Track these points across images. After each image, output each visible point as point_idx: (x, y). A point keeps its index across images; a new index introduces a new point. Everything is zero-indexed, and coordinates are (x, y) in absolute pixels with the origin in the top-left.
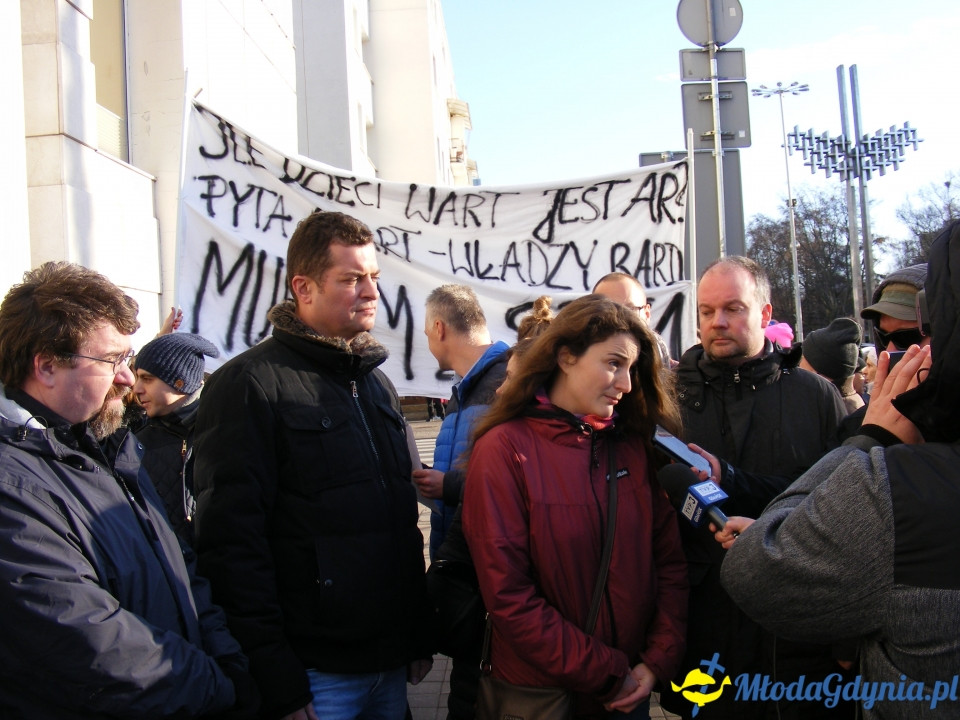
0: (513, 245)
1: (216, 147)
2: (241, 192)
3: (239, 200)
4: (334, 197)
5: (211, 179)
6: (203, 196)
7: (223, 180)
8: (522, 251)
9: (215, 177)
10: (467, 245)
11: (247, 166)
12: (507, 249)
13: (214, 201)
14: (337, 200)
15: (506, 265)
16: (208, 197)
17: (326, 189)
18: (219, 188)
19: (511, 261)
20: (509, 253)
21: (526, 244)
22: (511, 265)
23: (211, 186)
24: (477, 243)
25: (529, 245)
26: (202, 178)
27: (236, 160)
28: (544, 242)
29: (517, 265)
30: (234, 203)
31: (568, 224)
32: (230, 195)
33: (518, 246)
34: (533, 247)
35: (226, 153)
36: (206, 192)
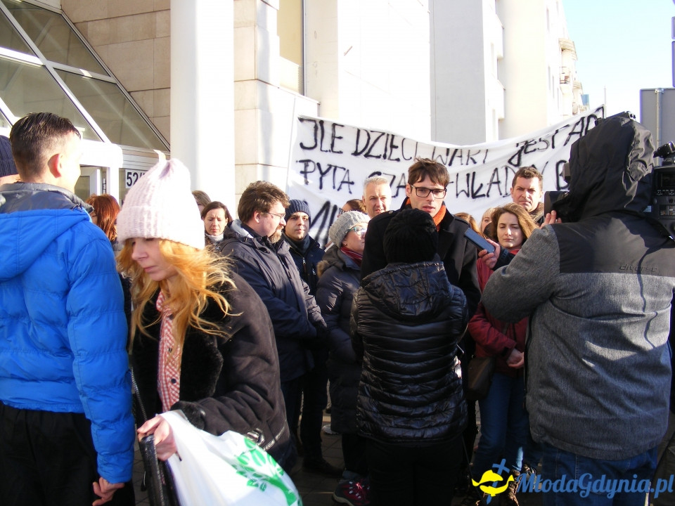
0: (496, 170)
1: (310, 143)
2: (324, 169)
3: (323, 174)
4: (387, 157)
5: (306, 162)
6: (302, 172)
7: (313, 162)
8: (502, 172)
9: (309, 161)
10: (468, 175)
11: (328, 153)
12: (493, 172)
13: (308, 175)
14: (389, 159)
15: (492, 183)
16: (304, 173)
17: (383, 153)
18: (311, 167)
19: (495, 180)
20: (494, 175)
21: (504, 168)
22: (495, 183)
23: (306, 166)
24: (474, 173)
25: (506, 169)
26: (301, 161)
27: (321, 150)
28: (516, 166)
29: (498, 182)
30: (320, 176)
31: (530, 154)
32: (317, 171)
33: (499, 170)
34: (509, 170)
35: (316, 146)
36: (303, 170)
